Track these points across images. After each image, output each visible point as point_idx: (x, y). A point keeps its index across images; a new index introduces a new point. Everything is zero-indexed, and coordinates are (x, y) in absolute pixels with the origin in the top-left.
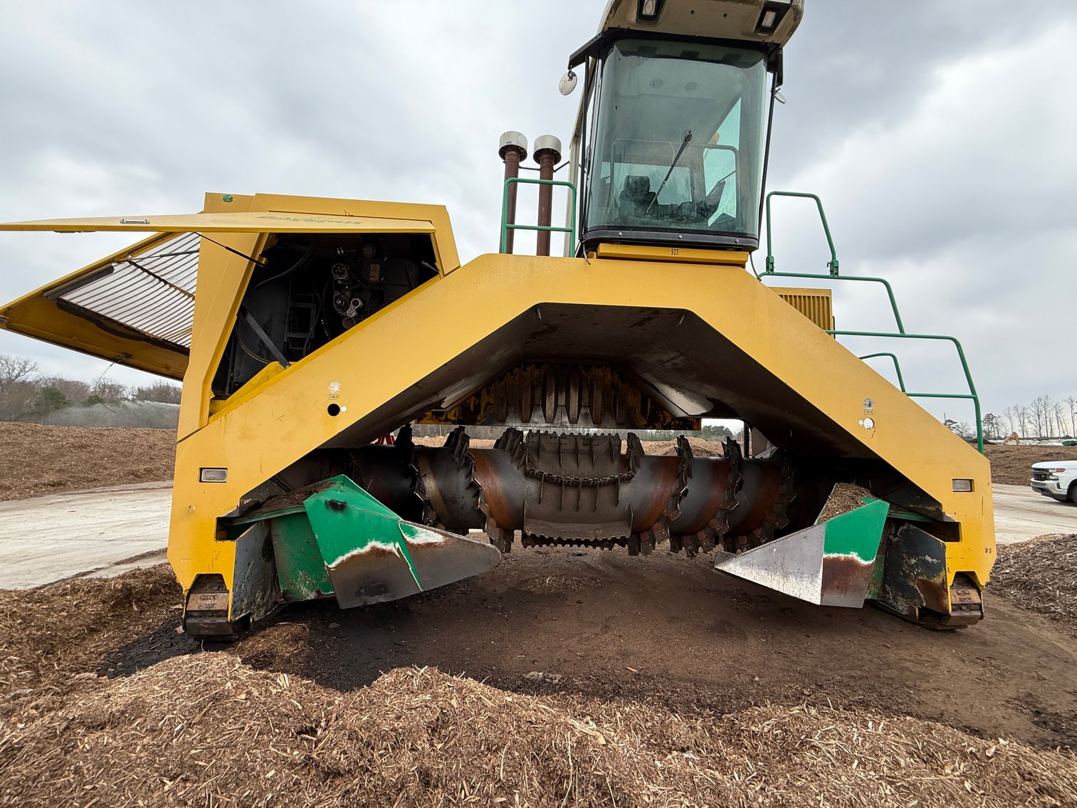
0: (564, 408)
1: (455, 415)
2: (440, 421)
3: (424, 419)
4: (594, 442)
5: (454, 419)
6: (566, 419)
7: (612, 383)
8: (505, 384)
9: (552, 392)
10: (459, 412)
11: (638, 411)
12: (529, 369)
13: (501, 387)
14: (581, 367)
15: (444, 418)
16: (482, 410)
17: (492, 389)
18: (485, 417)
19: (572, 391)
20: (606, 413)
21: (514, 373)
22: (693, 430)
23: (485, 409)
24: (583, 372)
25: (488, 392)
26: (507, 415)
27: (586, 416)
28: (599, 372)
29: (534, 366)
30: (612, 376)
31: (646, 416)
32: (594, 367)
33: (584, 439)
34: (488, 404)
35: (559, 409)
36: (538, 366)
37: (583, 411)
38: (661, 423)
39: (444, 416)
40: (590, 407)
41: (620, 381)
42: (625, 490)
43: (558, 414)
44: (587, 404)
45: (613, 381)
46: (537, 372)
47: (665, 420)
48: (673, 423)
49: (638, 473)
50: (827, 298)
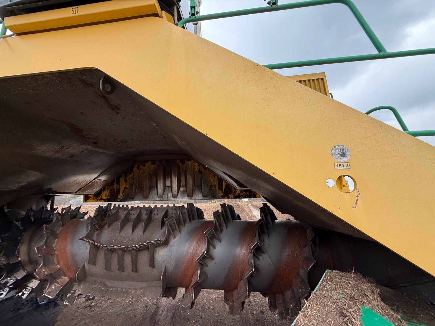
0: (170, 188)
1: (106, 196)
2: (98, 200)
3: (89, 200)
4: (154, 212)
5: (105, 198)
6: (170, 195)
7: (199, 170)
8: (133, 175)
9: (161, 178)
10: (109, 195)
11: (217, 187)
12: (146, 165)
13: (131, 177)
14: (178, 161)
15: (100, 198)
16: (121, 192)
17: (128, 179)
18: (123, 196)
19: (173, 177)
20: (196, 189)
21: (140, 168)
22: (256, 198)
23: (123, 192)
24: (181, 164)
25: (125, 181)
26: (136, 194)
27: (183, 192)
28: (189, 163)
29: (150, 162)
30: (199, 166)
31: (222, 190)
32: (186, 160)
33: (147, 210)
34: (125, 188)
35: (167, 189)
36: (153, 163)
37: (182, 189)
38: (233, 194)
39: (100, 197)
40: (186, 186)
41: (203, 168)
42: (162, 254)
43: (166, 192)
44: (184, 185)
45: (199, 169)
46: (153, 166)
47: (235, 192)
48: (241, 194)
49: (177, 238)
50: (322, 79)
